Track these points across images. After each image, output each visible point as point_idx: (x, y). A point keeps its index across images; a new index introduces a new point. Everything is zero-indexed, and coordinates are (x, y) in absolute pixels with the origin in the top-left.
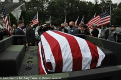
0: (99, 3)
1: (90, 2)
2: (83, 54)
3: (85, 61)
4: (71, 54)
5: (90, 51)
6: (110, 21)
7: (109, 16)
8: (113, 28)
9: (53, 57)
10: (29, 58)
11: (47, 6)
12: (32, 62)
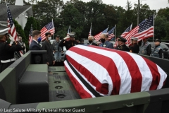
0: (132, 9)
1: (120, 7)
2: (142, 73)
3: (145, 82)
4: (129, 73)
5: (149, 69)
6: (153, 34)
7: (153, 27)
8: (158, 43)
9: (109, 76)
10: (56, 82)
11: (60, 11)
12: (61, 87)
